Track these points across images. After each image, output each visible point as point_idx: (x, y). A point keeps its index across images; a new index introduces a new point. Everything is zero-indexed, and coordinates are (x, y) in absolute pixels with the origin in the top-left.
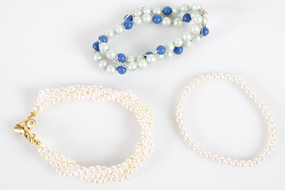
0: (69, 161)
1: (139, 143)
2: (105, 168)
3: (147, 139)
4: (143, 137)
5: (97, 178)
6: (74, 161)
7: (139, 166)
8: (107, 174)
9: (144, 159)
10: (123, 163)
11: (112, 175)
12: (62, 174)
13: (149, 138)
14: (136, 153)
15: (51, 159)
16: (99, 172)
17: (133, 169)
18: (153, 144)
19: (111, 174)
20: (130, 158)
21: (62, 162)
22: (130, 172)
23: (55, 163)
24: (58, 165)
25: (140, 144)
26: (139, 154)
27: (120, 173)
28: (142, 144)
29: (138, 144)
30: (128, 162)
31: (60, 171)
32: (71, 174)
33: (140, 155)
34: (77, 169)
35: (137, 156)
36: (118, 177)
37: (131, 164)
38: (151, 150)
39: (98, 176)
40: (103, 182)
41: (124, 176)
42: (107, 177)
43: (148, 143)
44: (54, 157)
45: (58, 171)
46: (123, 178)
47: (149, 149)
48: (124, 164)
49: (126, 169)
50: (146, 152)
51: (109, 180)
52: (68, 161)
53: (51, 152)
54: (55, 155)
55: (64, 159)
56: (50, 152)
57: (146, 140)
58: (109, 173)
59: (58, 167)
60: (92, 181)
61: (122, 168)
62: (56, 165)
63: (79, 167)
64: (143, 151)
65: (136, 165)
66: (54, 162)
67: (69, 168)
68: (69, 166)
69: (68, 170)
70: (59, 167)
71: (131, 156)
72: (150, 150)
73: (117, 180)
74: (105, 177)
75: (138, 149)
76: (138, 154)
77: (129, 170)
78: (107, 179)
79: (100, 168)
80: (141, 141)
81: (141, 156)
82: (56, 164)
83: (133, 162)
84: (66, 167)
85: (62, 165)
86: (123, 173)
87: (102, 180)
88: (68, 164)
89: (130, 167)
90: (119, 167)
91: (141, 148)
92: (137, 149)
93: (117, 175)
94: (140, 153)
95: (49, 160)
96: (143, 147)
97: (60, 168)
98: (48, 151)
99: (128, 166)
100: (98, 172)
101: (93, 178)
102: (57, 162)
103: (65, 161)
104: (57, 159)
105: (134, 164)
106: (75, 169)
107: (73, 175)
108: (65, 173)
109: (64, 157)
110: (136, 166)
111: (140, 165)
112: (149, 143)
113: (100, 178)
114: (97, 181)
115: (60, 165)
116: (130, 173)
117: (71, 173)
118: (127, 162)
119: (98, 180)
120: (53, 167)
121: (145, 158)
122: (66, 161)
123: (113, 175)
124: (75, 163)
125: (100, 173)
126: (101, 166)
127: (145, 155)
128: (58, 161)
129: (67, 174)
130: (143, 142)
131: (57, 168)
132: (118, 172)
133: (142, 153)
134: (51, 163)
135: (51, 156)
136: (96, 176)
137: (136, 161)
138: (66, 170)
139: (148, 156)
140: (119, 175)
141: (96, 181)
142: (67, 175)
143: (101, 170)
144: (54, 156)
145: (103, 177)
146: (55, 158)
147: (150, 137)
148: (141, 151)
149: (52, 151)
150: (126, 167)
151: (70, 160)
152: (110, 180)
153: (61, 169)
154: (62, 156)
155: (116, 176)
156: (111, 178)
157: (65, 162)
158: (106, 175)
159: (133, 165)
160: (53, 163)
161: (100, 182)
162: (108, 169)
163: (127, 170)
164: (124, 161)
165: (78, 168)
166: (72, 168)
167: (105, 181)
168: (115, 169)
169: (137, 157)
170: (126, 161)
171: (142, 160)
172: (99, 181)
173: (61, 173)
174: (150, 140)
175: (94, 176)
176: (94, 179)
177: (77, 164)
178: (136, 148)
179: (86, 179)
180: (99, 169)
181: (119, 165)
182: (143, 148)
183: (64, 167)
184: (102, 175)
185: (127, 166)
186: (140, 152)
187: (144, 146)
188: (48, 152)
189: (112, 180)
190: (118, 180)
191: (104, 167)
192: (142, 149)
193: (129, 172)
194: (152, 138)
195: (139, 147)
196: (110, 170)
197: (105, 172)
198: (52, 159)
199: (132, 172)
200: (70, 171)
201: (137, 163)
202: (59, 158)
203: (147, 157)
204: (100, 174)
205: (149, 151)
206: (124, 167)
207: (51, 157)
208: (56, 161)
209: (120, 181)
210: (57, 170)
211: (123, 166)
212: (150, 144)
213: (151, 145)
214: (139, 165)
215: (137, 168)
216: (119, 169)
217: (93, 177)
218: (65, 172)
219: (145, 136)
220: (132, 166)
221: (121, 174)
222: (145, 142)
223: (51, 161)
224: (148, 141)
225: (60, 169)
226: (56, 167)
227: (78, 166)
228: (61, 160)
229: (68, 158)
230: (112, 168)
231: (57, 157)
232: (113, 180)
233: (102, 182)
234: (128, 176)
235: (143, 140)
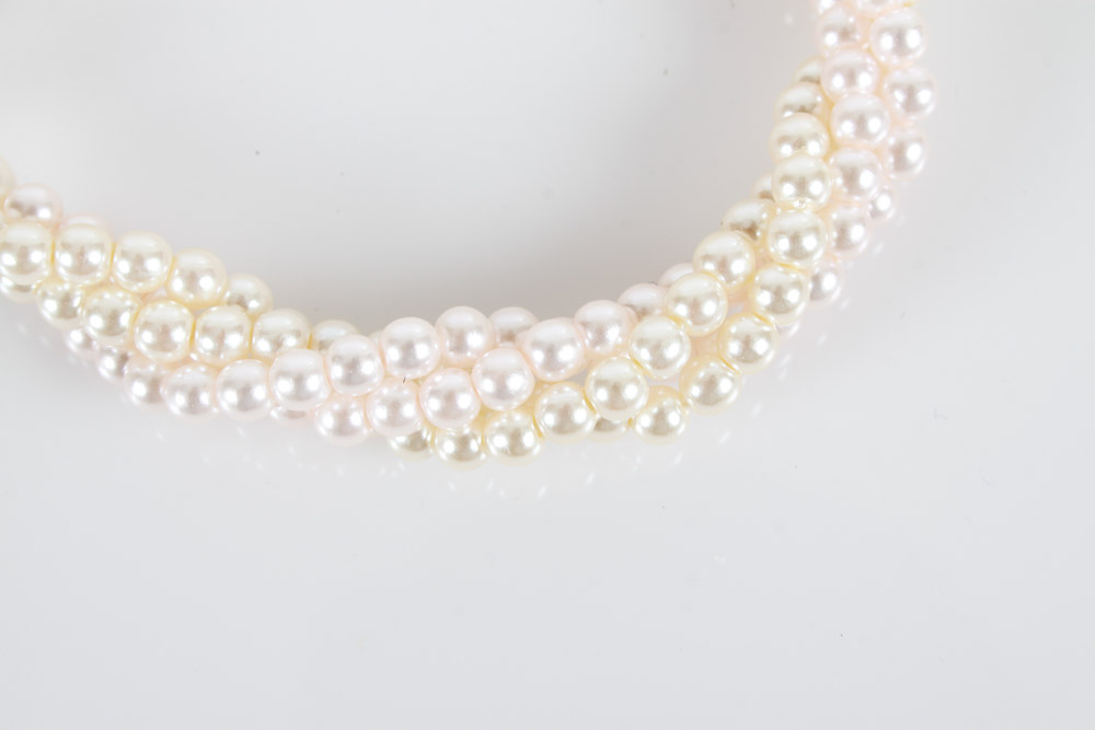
0: (206, 283)
1: (803, 94)
2: (527, 328)
3: (869, 51)
4: (831, 39)
5: (460, 414)
6: (246, 285)
7: (817, 294)
8: (549, 376)
9: (857, 233)
10: (675, 274)
11: (591, 385)
12: (153, 396)
13: (887, 42)
14: (786, 179)
15: (46, 273)
16: (478, 369)
17: (765, 321)
18: (924, 96)
19: (579, 378)
20: (735, 227)
21: (145, 298)
22: (747, 343)
23: (83, 304)
24: (112, 326)
25: (814, 105)
26: (815, 187)
27: (659, 362)
28: (830, 103)
29: (788, 107)
30: (723, 266)
31: (136, 376)
32: (231, 397)
33: (822, 200)
34: (277, 344)
35: (796, 204)
36: (642, 402)
37: (749, 277)
38: (914, 153)
39: (464, 401)
40: (515, 447)
41: (696, 391)
42: (550, 408)
43: (877, 91)
44: (66, 259)
45: (119, 372)
46: (685, 404)
47: (892, 141)
48: (688, 281)
49: (706, 329)
50: (872, 167)
51: (565, 425)
52: (192, 280)
53: (44, 214)
54: (73, 235)
55: (153, 265)
56: (32, 211)
57: (864, 67)
58: (564, 365)
59: (114, 346)
60: (417, 443)
61: (678, 320)
62: (97, 322)
63: (298, 334)
64: (846, 157)
65: (797, 284)
66: (76, 302)
67: (207, 344)
68: (206, 331)
69: (203, 362)
70: (121, 341)
71: (748, 211)
72: (899, 152)
73: (631, 423)
74: (529, 406)
75: (799, 144)
76: (802, 186)
77: (736, 337)
78: (550, 419)
79: (479, 329)
80: (815, 81)
81: (833, 200)
82: (90, 312)
83: (763, 261)
84: (179, 335)
85: (147, 325)
86: (683, 360)
87: (502, 429)
88: (197, 310)
89: (740, 300)
90: (642, 313)
91: (824, 137)
92: (786, 150)
93: (635, 380)
94: (820, 176)
95: (23, 280)
96: (847, 128)
97: (132, 345)
98: (16, 205)
99: (724, 303)
100: (469, 369)
101: (426, 420)
102: (95, 301)
103: (166, 285)
104: (93, 269)
105: (772, 275)
106: (263, 346)
107: (246, 403)
108: (175, 389)
109: (159, 255)
110: (792, 296)
111: (829, 282)
112: (894, 86)
113: (485, 414)
114: (463, 442)
115: (125, 320)
116: (748, 355)
117: (228, 384)
118: (710, 266)
119: (467, 431)
120: (76, 337)
121: (861, 221)
122: (178, 285)
123: (600, 383)
124: (257, 297)
125: (487, 373)
126: (487, 307)
127: (860, 192)
128: (103, 285)
129: (193, 395)
130: (838, 82)
131: (109, 352)
132: (645, 355)
133: (840, 181)
134: (50, 307)
135: (41, 247)
136: (449, 398)
137: (797, 252)
138: (186, 361)
139: (884, 203)
140: (647, 377)
141: (450, 447)
142: (193, 405)
143: (492, 347)
144: (66, 247)
145: (515, 404)
146: (81, 267)
147: (900, 38)
148: (826, 158)
149: (49, 205)
150: (709, 308)
151: (211, 272)
152: (576, 428)
153: (139, 353)
154: (144, 243)
155: (630, 392)
156: (580, 415)
157: (171, 297)
158: (540, 385)
159: (764, 287)
160: (66, 311)
161: (484, 446)
162: (554, 330)
163: (720, 334)
164: (684, 254)
165: (291, 342)
166: (234, 341)
167: (528, 439)
168: (613, 334)
169: (802, 215)
170: (707, 258)
171: (843, 240)
172: (474, 446)
173: (140, 389)
174: (895, 60)
175: (434, 405)
176: (433, 429)
177: (278, 303)
178: (784, 139)
179: (365, 431)
180: (475, 340)
181: (641, 294)
182: (839, 134)
183: (163, 339)
184: (502, 392)
185: (713, 296)
186: (825, 168)
187: (846, 116)
188: (14, 213)
189: (590, 425)
190: (646, 421)
191: (513, 317)
192: (834, 146)
193: (734, 348)
194: (913, 39)
195: (805, 124)
196: (572, 341)
197: (528, 359)
198: (55, 276)
199: (760, 346)
200: (219, 369)
201: (797, 264)
202: (111, 266)
203: (876, 213)
204: (488, 386)
205: (891, 160)
206: (695, 306)
207: (36, 257)
208: (91, 290)
209: (660, 427)
210: (109, 364)
211: (678, 300)
212: (900, 96)
213: (911, 104)
214: (816, 279)
215: (800, 310)
216: (653, 328)
217: (420, 409)
218: (179, 377)
219: (845, 34)
220: (764, 298)
221: (665, 375)
222: (851, 77)
223: (45, 295)
224: (883, 71)
225: (130, 354)
226: (95, 343)
227: (284, 321)
228: (138, 273)
229: (197, 260)
230: (585, 324)
231: (95, 257)
232: (601, 425)
233: (503, 451)
234: (724, 386)
235: (836, 70)
